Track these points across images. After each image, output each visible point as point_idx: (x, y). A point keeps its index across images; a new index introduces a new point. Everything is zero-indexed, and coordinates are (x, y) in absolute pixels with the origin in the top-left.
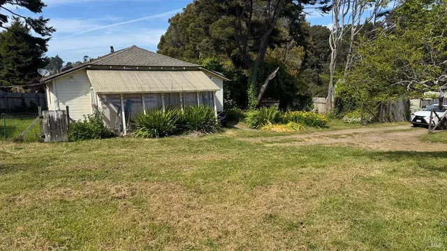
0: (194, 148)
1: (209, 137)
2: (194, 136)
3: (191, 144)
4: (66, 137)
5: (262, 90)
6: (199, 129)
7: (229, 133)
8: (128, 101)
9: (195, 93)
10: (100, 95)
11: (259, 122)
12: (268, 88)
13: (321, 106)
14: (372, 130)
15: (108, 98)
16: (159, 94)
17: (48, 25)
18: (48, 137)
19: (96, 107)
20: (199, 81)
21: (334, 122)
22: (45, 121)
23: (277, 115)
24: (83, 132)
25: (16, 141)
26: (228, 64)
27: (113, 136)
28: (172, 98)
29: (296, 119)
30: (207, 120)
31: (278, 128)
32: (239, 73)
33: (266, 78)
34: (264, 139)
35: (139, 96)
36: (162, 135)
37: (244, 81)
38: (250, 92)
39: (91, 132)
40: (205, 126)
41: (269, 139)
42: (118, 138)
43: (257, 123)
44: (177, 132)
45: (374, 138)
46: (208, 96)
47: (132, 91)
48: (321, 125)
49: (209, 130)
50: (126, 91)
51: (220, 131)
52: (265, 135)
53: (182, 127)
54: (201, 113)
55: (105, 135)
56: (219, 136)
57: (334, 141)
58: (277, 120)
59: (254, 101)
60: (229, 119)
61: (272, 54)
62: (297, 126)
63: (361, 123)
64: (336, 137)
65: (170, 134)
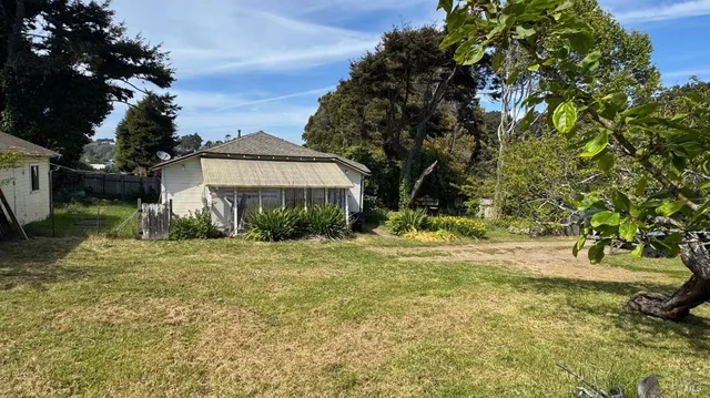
0: (310, 259)
1: (334, 243)
2: (316, 242)
3: (307, 252)
4: (166, 236)
5: (416, 187)
6: (323, 234)
7: (362, 239)
9: (324, 189)
10: (212, 188)
11: (402, 228)
12: (423, 184)
13: (488, 211)
14: (542, 244)
15: (220, 191)
16: (281, 189)
17: (174, 103)
18: (146, 234)
19: (205, 201)
20: (329, 175)
21: (498, 231)
22: (144, 215)
23: (424, 220)
24: (188, 230)
25: (109, 236)
26: (378, 154)
27: (221, 235)
28: (294, 195)
29: (447, 227)
30: (334, 222)
31: (425, 236)
32: (392, 165)
33: (421, 172)
34: (402, 250)
35: (255, 190)
36: (276, 239)
37: (396, 173)
38: (401, 188)
39: (195, 230)
40: (331, 230)
41: (408, 251)
42: (226, 241)
43: (400, 229)
44: (295, 236)
45: (541, 255)
46: (339, 194)
47: (247, 184)
48: (480, 235)
49: (335, 235)
50: (240, 184)
51: (349, 236)
52: (405, 246)
53: (301, 230)
54: (328, 214)
55: (212, 234)
56: (347, 242)
57: (489, 257)
58: (424, 226)
59: (406, 199)
60: (365, 221)
61: (432, 143)
62: (448, 236)
63: (530, 235)
64: (492, 252)
65: (286, 238)
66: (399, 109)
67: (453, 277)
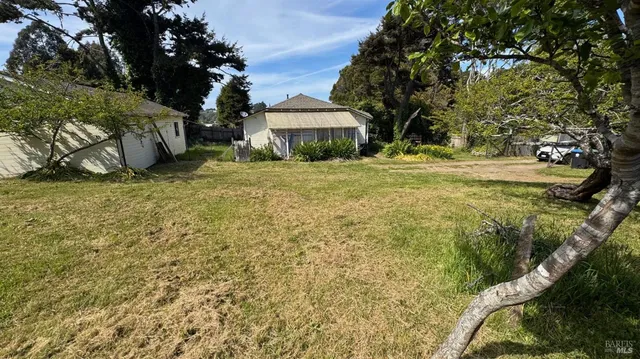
0: (332, 170)
1: (348, 162)
2: (336, 162)
3: (330, 167)
4: (249, 159)
5: (405, 127)
6: (341, 157)
7: (366, 160)
8: (291, 135)
9: (341, 129)
10: (272, 130)
11: (393, 153)
12: (410, 125)
13: (457, 141)
14: (495, 162)
15: (278, 132)
16: (314, 129)
17: (247, 80)
18: (238, 158)
19: (269, 138)
20: (345, 119)
21: (463, 154)
22: (236, 148)
23: (409, 147)
24: (260, 156)
25: (218, 160)
26: (379, 106)
27: (280, 159)
28: (323, 133)
29: (425, 152)
30: (348, 149)
31: (408, 158)
32: (389, 113)
33: (409, 117)
34: (392, 166)
35: (298, 131)
36: (312, 161)
37: (392, 119)
38: (395, 128)
39: (264, 156)
40: (346, 154)
41: (397, 166)
42: (283, 162)
43: (392, 154)
44: (324, 158)
45: (492, 169)
46: (351, 132)
47: (293, 127)
48: (448, 157)
49: (349, 157)
50: (289, 127)
51: (357, 158)
52: (395, 163)
53: (327, 155)
54: (344, 144)
55: (275, 158)
56: (356, 162)
57: (454, 170)
58: (409, 152)
59: (398, 136)
60: (369, 150)
61: (418, 96)
62: (424, 157)
63: (487, 157)
64: (456, 167)
65: (318, 160)
66: (394, 73)
67: (424, 180)
